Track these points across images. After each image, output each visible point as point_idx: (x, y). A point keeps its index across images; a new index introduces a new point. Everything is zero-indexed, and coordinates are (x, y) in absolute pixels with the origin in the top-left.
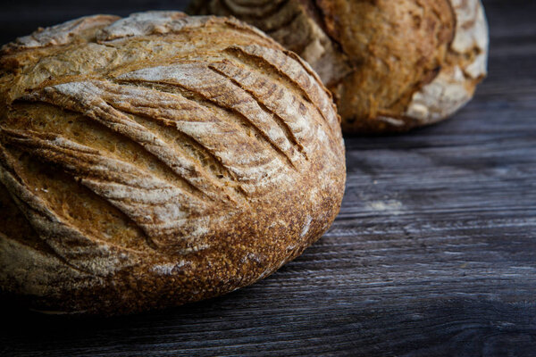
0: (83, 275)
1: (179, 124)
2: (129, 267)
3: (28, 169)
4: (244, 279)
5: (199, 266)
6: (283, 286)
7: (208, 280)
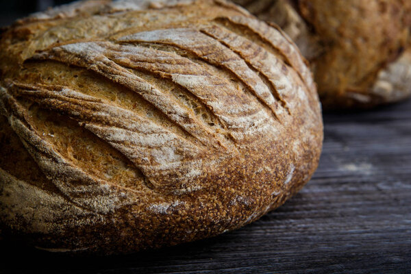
0: (86, 212)
1: (174, 76)
2: (127, 206)
3: (37, 117)
4: (233, 221)
5: (193, 206)
6: (267, 232)
7: (200, 220)
